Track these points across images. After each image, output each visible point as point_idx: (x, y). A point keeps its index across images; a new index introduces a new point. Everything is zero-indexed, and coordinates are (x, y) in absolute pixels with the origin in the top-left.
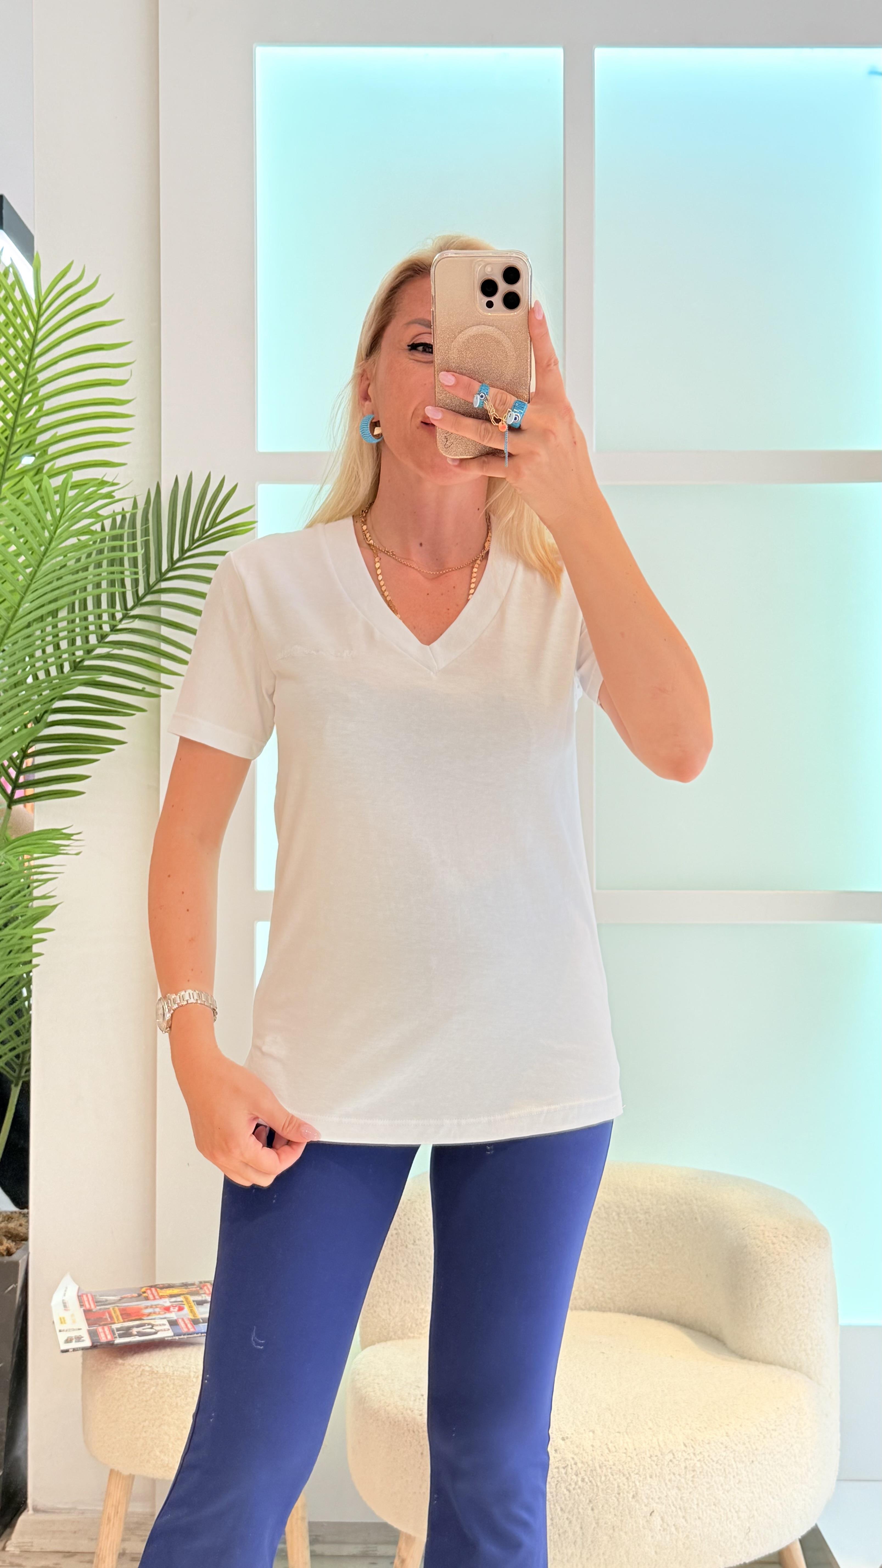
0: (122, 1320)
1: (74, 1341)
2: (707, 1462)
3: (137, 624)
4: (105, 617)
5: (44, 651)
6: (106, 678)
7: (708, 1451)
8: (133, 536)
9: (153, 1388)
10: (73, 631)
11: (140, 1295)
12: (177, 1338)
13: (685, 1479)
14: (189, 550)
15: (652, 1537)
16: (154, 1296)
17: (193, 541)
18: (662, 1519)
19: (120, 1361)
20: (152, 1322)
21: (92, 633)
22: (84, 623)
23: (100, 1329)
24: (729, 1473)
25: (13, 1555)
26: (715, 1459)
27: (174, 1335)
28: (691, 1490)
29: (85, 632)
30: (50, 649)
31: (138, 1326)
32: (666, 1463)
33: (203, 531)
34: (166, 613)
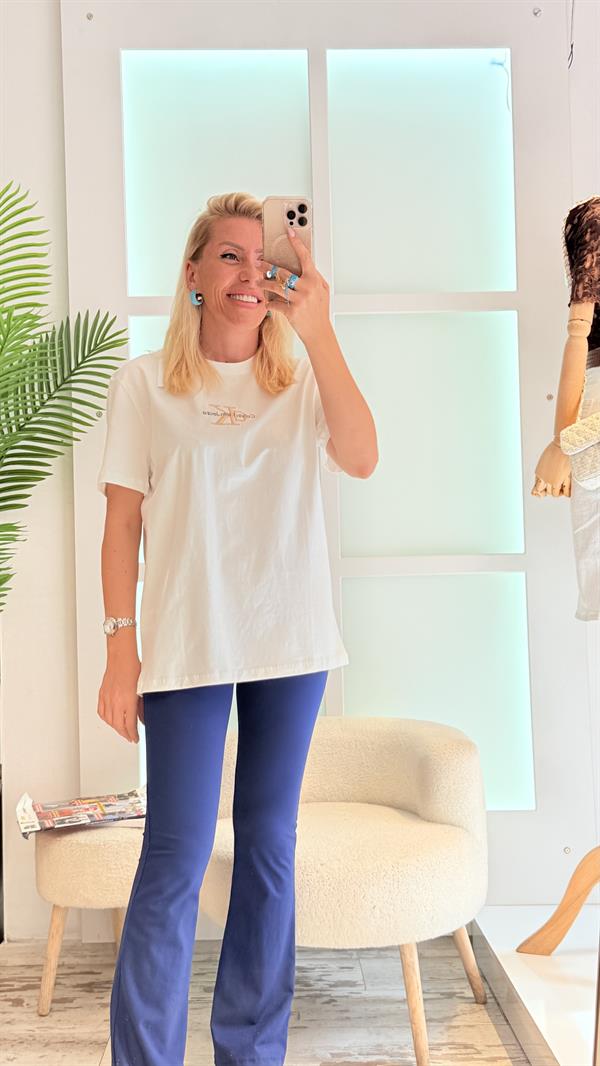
0: (59, 816)
4: (37, 397)
6: (38, 435)
8: (53, 346)
10: (18, 406)
11: (70, 803)
14: (88, 356)
16: (79, 804)
17: (90, 351)
20: (77, 816)
21: (29, 407)
23: (46, 821)
29: (25, 407)
31: (69, 818)
33: (96, 345)
34: (75, 395)
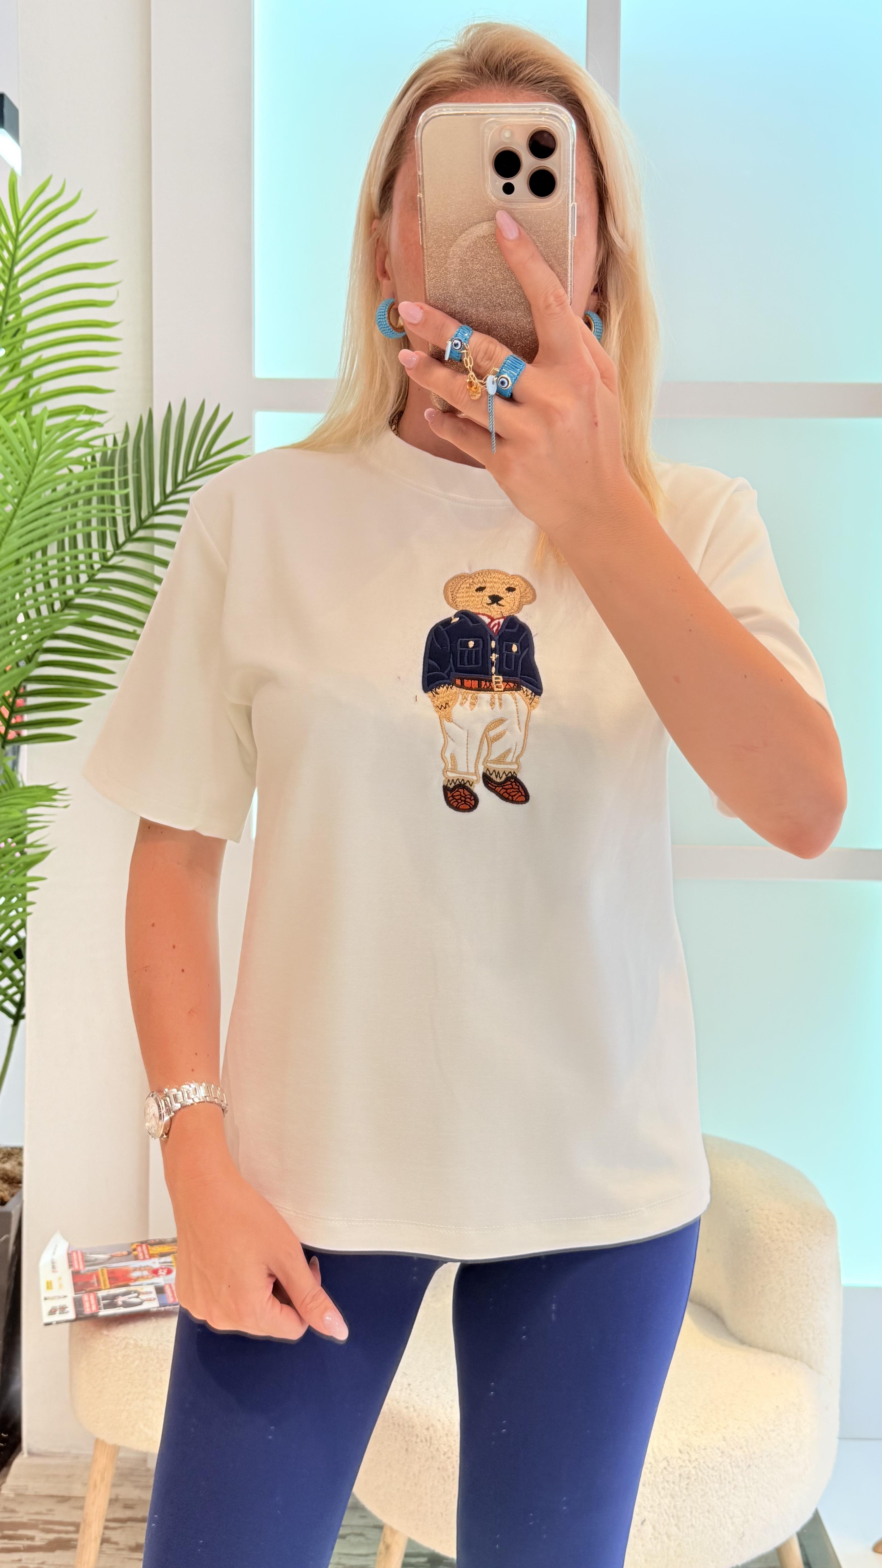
0: (108, 1286)
1: (58, 1312)
2: (702, 1469)
3: (129, 562)
4: (96, 557)
5: (34, 590)
6: (96, 618)
7: (704, 1457)
9: (137, 1362)
10: (63, 569)
11: (129, 1253)
12: (163, 1309)
13: (679, 1487)
14: (183, 482)
15: (643, 1546)
16: (144, 1255)
17: (186, 474)
18: (654, 1527)
19: (105, 1332)
20: (139, 1289)
21: (83, 572)
22: (75, 562)
23: (85, 1297)
24: (725, 1479)
25: (7, 1499)
26: (711, 1466)
27: (160, 1307)
28: (684, 1498)
29: (76, 571)
30: (40, 587)
31: (124, 1294)
32: (660, 1471)
33: (197, 463)
